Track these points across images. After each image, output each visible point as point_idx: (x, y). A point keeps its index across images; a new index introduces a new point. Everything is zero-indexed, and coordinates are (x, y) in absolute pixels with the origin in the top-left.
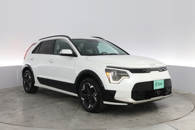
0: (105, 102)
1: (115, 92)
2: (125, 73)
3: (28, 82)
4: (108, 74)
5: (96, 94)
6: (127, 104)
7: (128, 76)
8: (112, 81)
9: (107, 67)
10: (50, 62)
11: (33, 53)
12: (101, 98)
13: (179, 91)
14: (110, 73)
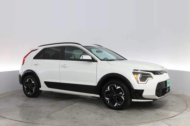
0: (133, 100)
1: (142, 91)
2: (149, 74)
3: (31, 86)
4: (136, 76)
5: (124, 94)
6: (152, 100)
7: (151, 77)
8: (139, 82)
9: (134, 70)
10: (64, 67)
11: (35, 58)
12: (129, 97)
13: (174, 93)
14: (138, 76)
